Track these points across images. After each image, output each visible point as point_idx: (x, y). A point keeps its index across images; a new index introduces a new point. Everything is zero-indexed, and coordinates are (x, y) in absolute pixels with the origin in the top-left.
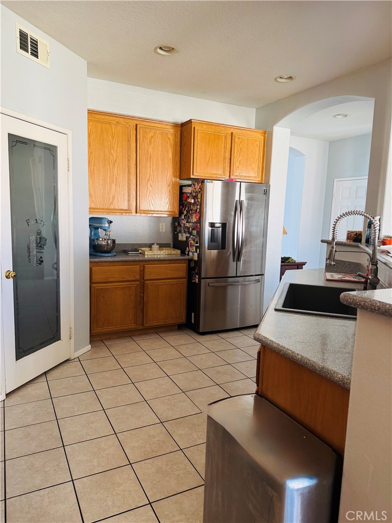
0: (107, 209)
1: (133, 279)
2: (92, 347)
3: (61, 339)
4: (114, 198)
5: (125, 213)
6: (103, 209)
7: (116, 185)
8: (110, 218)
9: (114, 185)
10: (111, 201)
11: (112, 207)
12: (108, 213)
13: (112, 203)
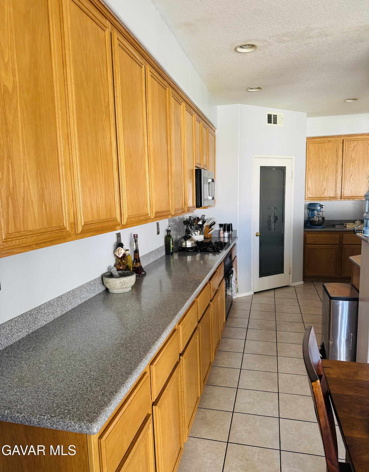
0: (320, 197)
1: (335, 243)
2: (304, 283)
3: (284, 272)
4: (325, 190)
5: (333, 199)
6: (317, 198)
7: (327, 181)
8: (322, 203)
9: (325, 182)
10: (323, 192)
11: (323, 196)
12: (320, 200)
13: (323, 194)
